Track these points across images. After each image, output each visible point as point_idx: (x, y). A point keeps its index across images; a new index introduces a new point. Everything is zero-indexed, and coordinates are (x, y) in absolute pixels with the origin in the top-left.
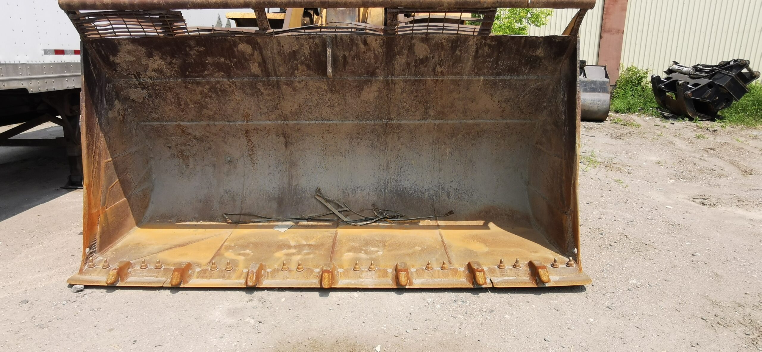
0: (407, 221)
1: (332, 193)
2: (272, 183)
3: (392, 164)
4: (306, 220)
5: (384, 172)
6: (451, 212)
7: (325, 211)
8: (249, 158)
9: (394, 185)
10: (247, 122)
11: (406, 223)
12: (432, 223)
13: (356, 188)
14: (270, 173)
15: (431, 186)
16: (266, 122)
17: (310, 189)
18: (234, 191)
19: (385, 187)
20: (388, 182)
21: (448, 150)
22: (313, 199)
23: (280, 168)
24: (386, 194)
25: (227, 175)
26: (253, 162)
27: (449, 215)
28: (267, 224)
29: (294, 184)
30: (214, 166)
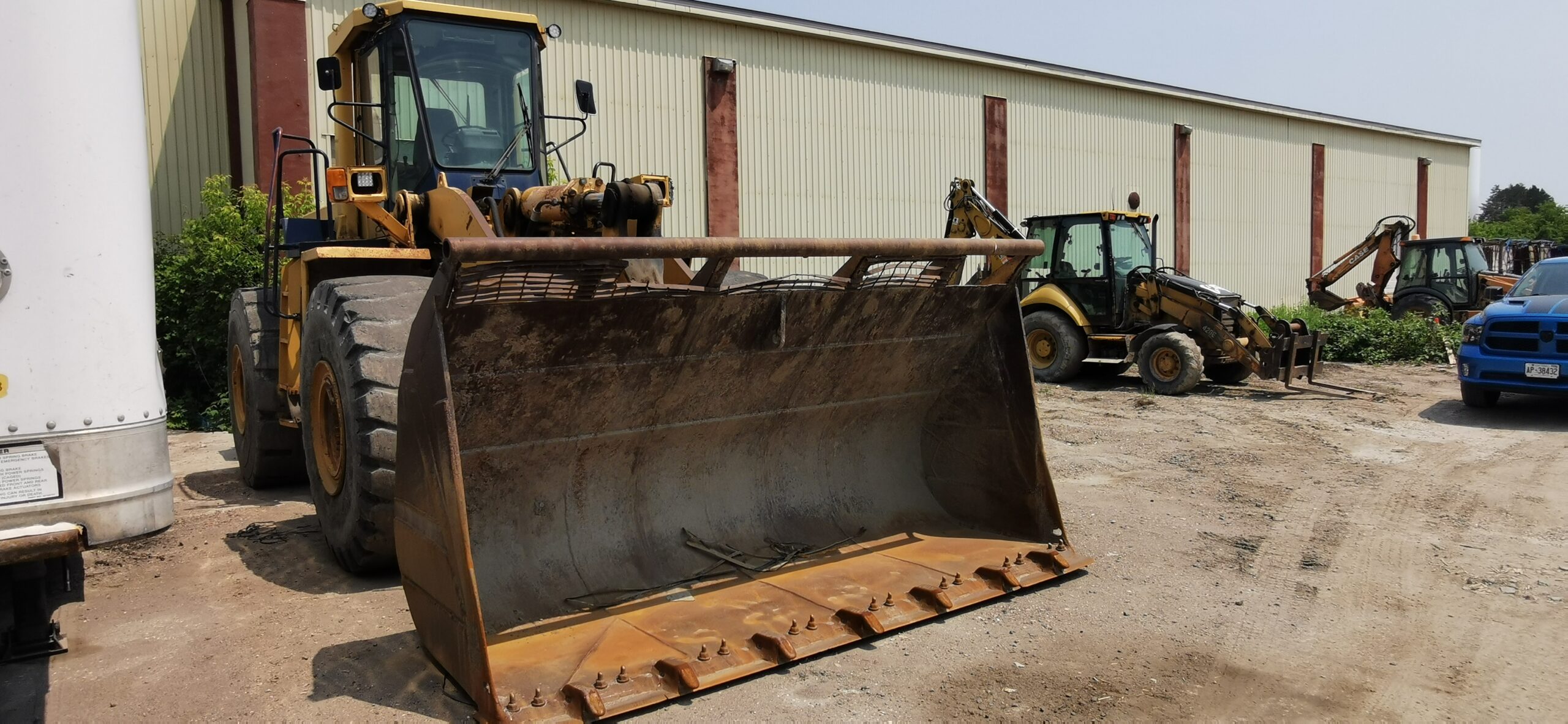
0: (824, 552)
1: (704, 532)
2: (613, 535)
3: (772, 475)
4: (696, 581)
5: (762, 490)
6: (862, 530)
7: (710, 563)
8: (574, 499)
9: (779, 506)
10: (596, 435)
11: (826, 555)
12: (853, 548)
13: (733, 521)
14: (607, 519)
15: (822, 499)
16: (623, 432)
17: (672, 533)
18: (558, 560)
19: (769, 511)
20: (770, 503)
21: (836, 444)
22: (683, 549)
23: (622, 507)
24: (774, 522)
25: (539, 535)
26: (580, 506)
27: (862, 534)
28: (646, 599)
29: (646, 530)
30: (515, 522)
